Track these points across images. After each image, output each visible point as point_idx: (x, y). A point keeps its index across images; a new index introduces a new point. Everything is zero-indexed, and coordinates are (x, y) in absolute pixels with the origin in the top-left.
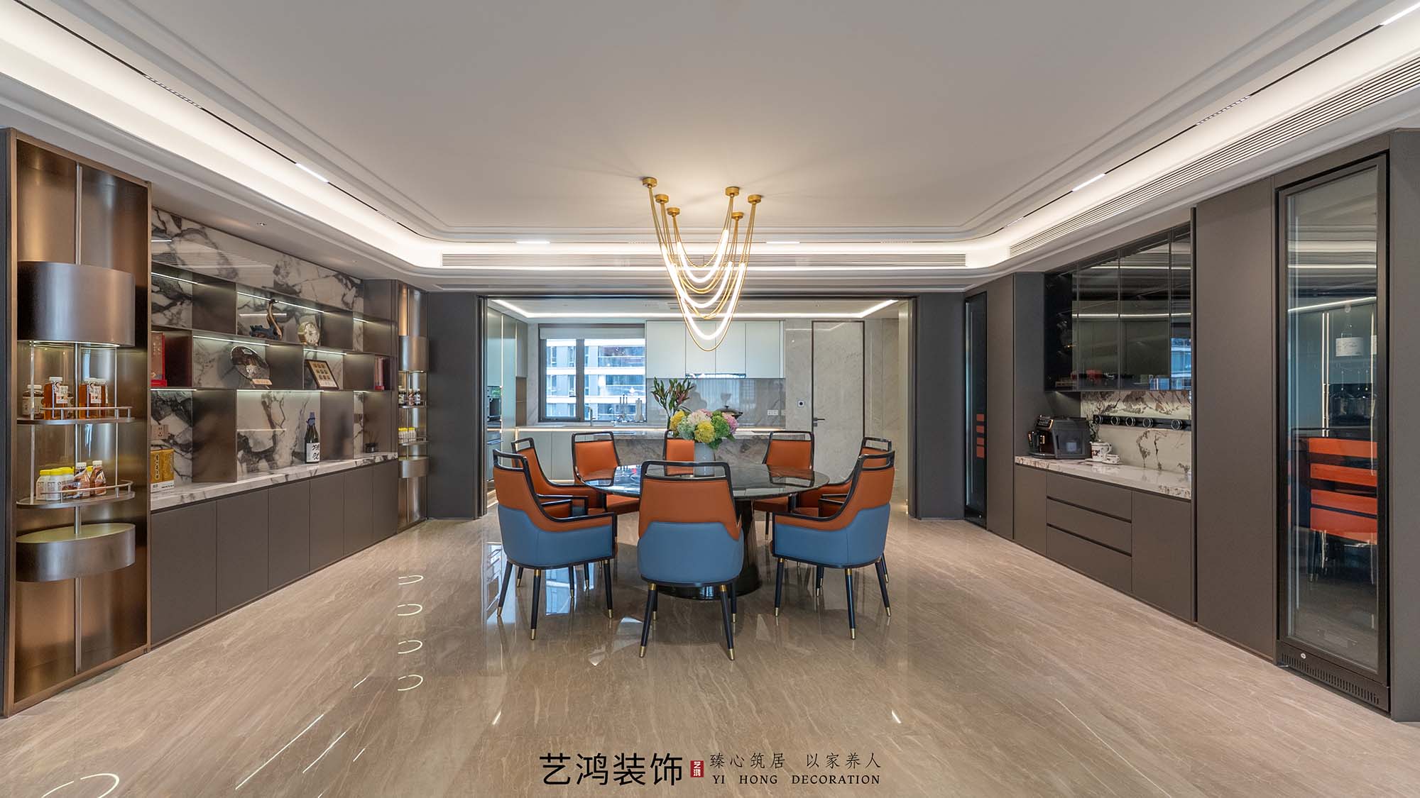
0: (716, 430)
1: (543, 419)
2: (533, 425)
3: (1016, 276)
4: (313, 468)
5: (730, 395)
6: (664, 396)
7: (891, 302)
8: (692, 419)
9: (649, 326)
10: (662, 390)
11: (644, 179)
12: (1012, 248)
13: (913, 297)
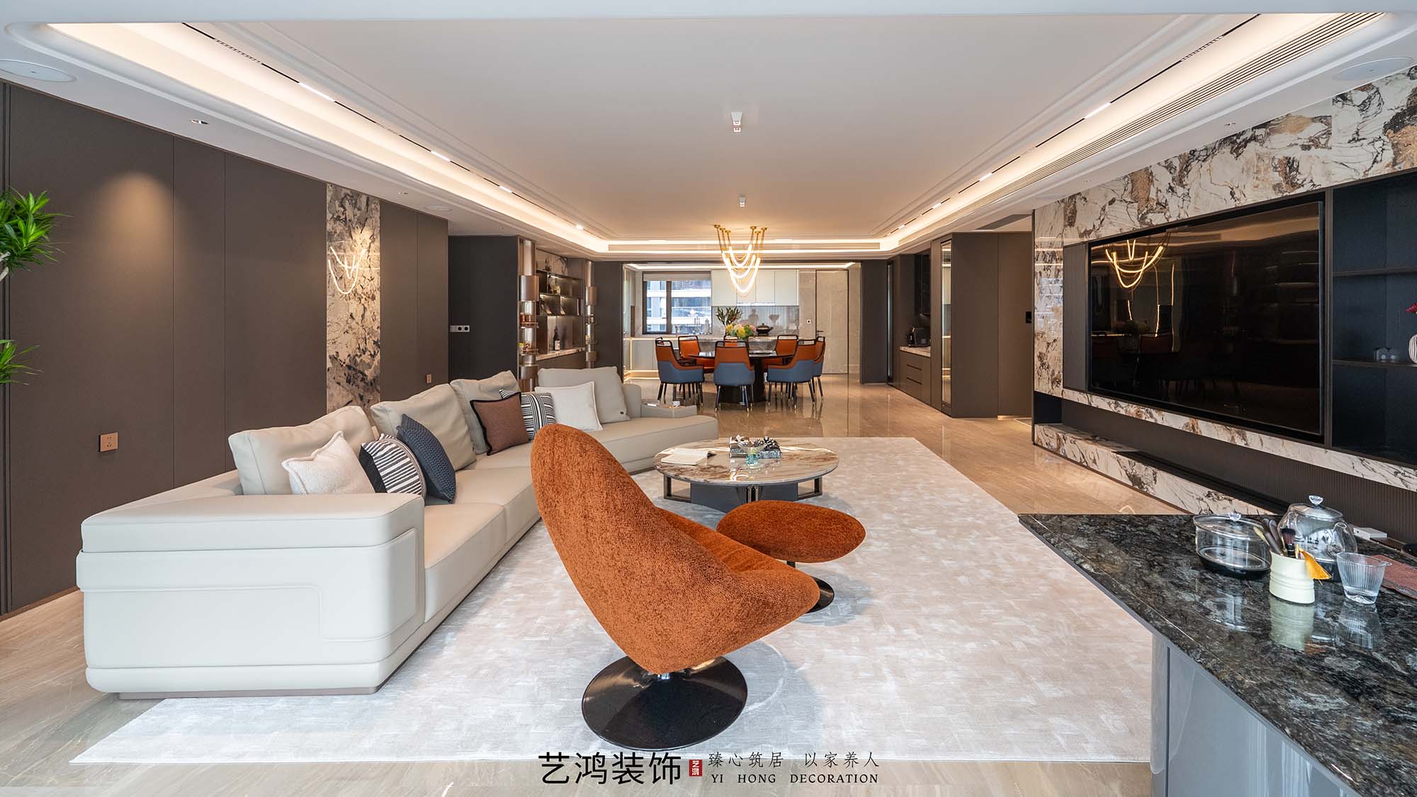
0: (746, 332)
1: (645, 333)
2: (639, 337)
3: (901, 256)
4: (557, 352)
5: (778, 316)
6: (723, 317)
7: (852, 263)
8: (736, 328)
9: (713, 272)
10: (722, 314)
11: (715, 226)
12: (900, 241)
13: (861, 261)
